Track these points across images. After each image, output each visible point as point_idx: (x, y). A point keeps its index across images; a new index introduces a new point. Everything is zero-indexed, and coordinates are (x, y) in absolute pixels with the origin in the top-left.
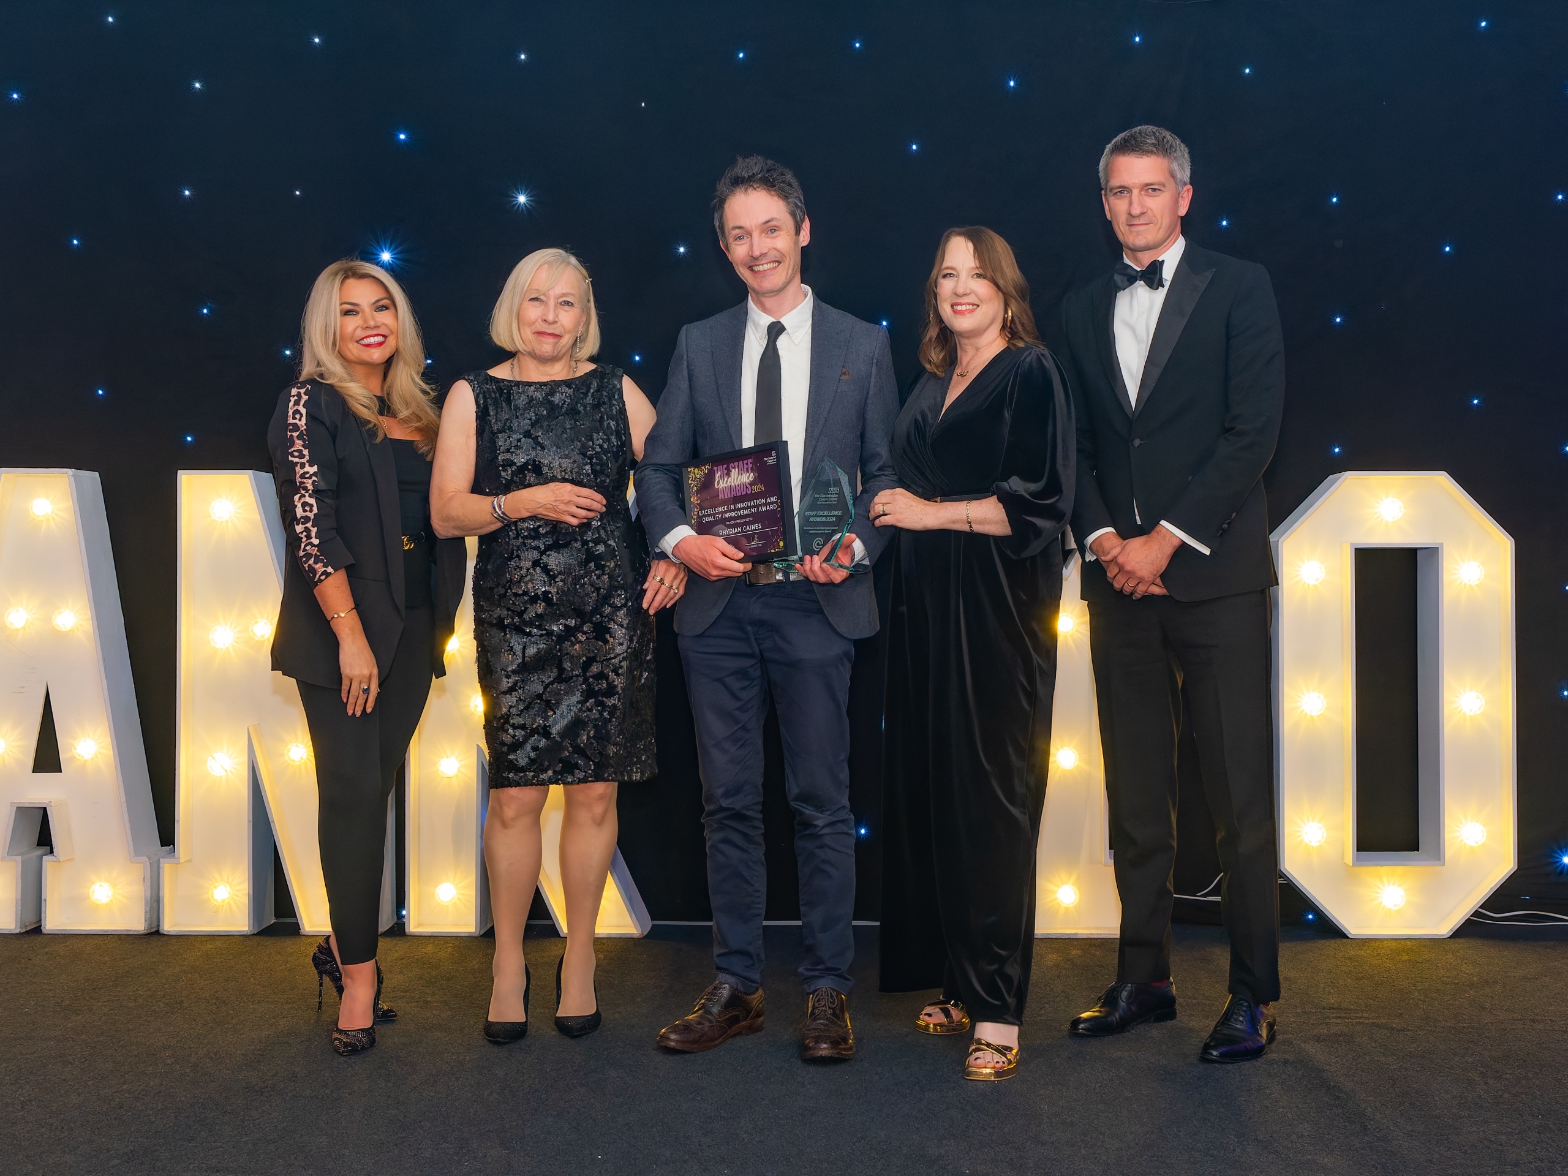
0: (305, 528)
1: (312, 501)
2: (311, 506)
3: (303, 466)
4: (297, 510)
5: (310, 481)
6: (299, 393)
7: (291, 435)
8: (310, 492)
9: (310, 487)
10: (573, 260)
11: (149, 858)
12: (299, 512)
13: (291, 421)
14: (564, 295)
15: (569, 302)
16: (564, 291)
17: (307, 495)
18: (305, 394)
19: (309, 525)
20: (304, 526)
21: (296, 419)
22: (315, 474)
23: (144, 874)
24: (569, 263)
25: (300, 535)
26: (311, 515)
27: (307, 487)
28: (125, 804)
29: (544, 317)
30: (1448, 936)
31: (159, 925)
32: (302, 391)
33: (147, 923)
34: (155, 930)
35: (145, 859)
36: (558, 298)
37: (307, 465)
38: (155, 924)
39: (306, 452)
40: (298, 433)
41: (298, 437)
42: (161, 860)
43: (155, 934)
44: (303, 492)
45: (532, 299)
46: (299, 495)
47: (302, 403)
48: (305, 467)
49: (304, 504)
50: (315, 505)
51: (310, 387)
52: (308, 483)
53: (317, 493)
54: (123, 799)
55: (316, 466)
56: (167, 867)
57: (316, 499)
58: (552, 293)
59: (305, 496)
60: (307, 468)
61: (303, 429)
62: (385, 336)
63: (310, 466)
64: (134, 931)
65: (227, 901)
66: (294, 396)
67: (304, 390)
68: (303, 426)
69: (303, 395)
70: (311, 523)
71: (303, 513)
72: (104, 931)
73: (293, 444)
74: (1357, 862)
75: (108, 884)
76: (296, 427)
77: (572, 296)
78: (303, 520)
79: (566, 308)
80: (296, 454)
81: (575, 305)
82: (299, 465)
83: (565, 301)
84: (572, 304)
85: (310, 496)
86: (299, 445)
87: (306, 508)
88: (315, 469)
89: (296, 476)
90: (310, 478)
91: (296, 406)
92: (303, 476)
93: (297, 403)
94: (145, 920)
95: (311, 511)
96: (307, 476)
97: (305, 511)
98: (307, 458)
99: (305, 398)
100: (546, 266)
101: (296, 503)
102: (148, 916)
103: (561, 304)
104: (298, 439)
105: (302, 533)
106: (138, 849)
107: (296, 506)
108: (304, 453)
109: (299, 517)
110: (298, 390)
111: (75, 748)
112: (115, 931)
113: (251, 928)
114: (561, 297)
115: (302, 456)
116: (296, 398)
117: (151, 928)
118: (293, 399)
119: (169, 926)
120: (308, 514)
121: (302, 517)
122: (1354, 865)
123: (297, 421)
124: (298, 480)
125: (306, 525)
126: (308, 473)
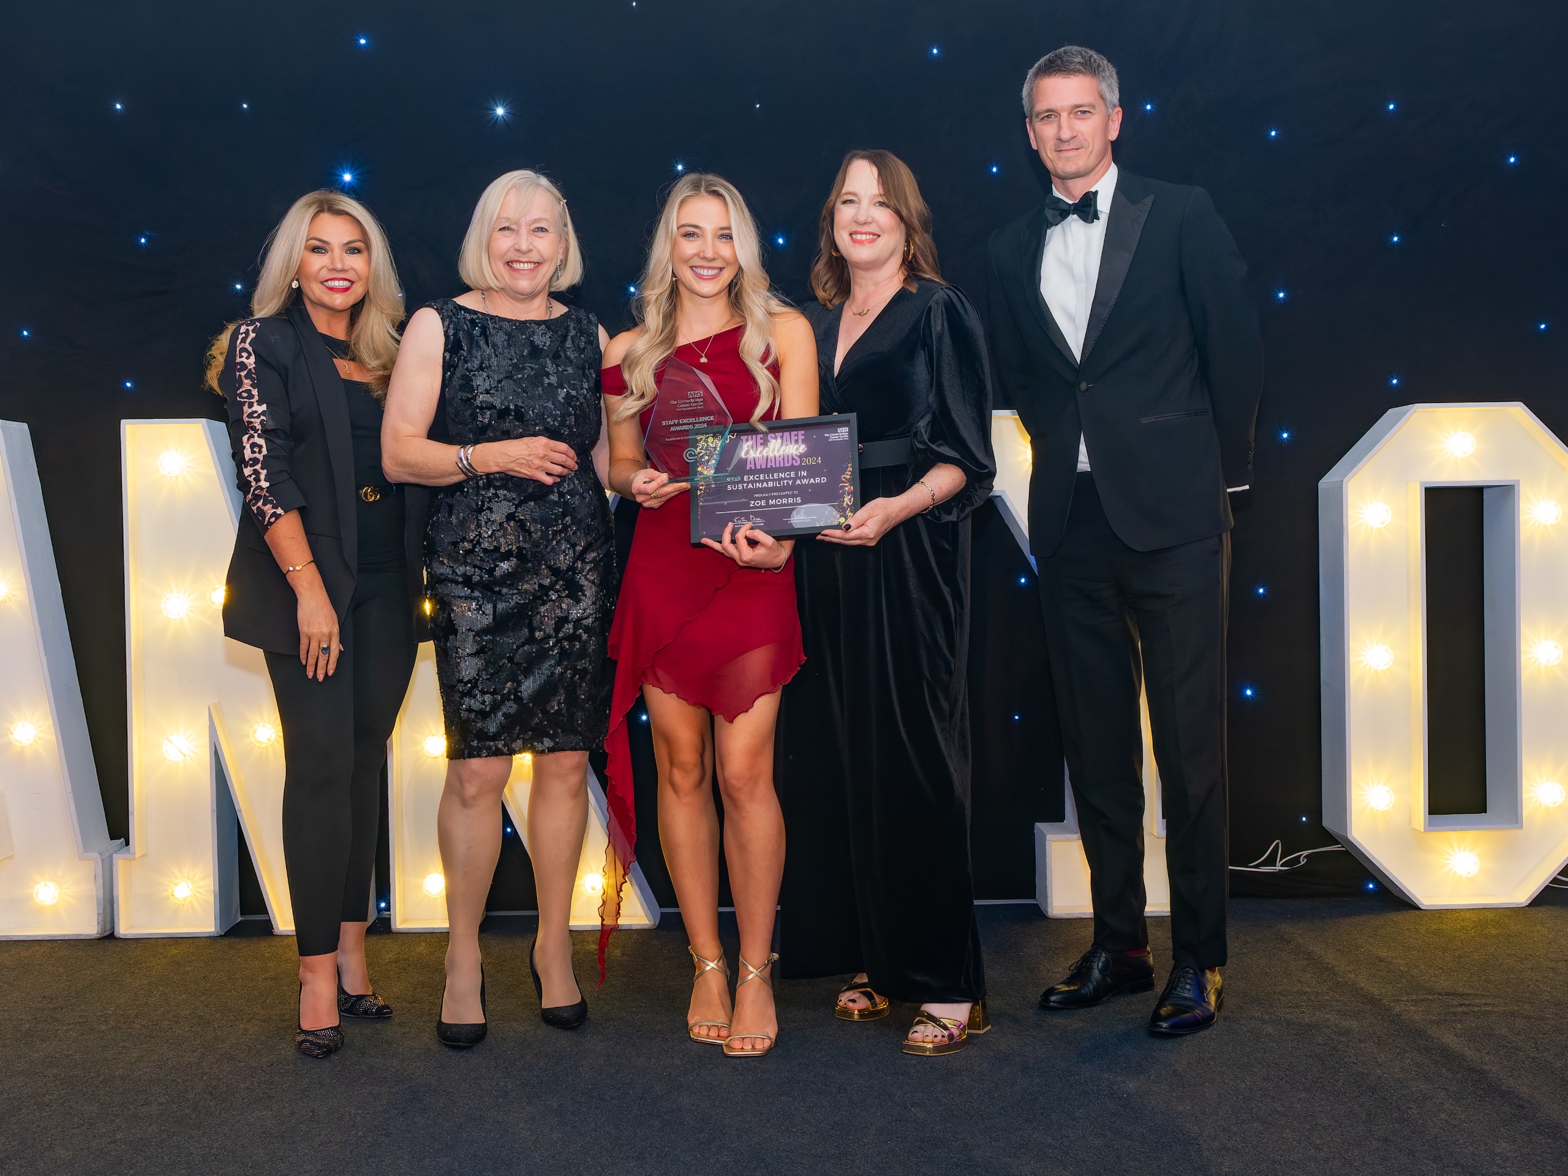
0: (254, 470)
1: (261, 442)
2: (260, 447)
3: (251, 405)
4: (245, 451)
5: (258, 421)
6: (248, 330)
7: (240, 375)
8: (259, 432)
9: (259, 427)
10: (544, 181)
11: (100, 854)
12: (248, 454)
13: (238, 360)
14: (536, 221)
15: (542, 228)
16: (536, 216)
17: (256, 435)
18: (253, 331)
19: (258, 467)
20: (253, 468)
21: (243, 357)
22: (263, 413)
23: (95, 871)
24: (538, 185)
25: (248, 479)
26: (260, 457)
27: (255, 427)
28: (71, 795)
29: (516, 247)
30: (1527, 904)
31: (113, 927)
32: (251, 328)
33: (100, 926)
34: (108, 933)
35: (96, 855)
36: (530, 225)
37: (255, 404)
38: (108, 927)
39: (255, 392)
40: (246, 372)
41: (246, 377)
42: (114, 855)
43: (109, 936)
44: (252, 432)
45: (500, 230)
46: (248, 436)
47: (248, 341)
48: (253, 406)
49: (253, 445)
50: (264, 446)
51: (259, 324)
52: (256, 422)
53: (266, 433)
54: (69, 789)
55: (265, 405)
56: (121, 863)
57: (266, 440)
58: (523, 221)
59: (253, 437)
60: (256, 407)
61: (251, 367)
62: (352, 282)
63: (258, 405)
64: (86, 935)
65: (189, 899)
66: (242, 334)
67: (253, 327)
68: (252, 365)
69: (251, 333)
70: (260, 465)
71: (251, 455)
72: (50, 936)
73: (241, 384)
74: (1430, 826)
75: (53, 883)
76: (244, 366)
77: (545, 222)
78: (251, 462)
79: (541, 234)
80: (245, 395)
81: (550, 230)
82: (247, 404)
83: (538, 228)
84: (546, 230)
85: (259, 436)
86: (247, 384)
87: (255, 449)
88: (264, 407)
89: (243, 414)
90: (259, 417)
91: (243, 344)
92: (250, 415)
93: (244, 341)
94: (98, 923)
95: (260, 452)
96: (255, 415)
97: (253, 452)
98: (257, 398)
99: (252, 335)
100: (514, 190)
101: (244, 445)
102: (101, 918)
103: (534, 231)
104: (246, 378)
105: (250, 476)
106: (86, 844)
107: (245, 447)
108: (253, 393)
109: (247, 460)
110: (247, 328)
111: (12, 733)
112: (64, 936)
113: (219, 930)
114: (533, 223)
115: (251, 396)
116: (244, 335)
117: (105, 931)
118: (240, 337)
119: (124, 929)
120: (257, 455)
121: (250, 459)
122: (1426, 830)
123: (244, 360)
124: (246, 419)
125: (255, 467)
126: (256, 412)
